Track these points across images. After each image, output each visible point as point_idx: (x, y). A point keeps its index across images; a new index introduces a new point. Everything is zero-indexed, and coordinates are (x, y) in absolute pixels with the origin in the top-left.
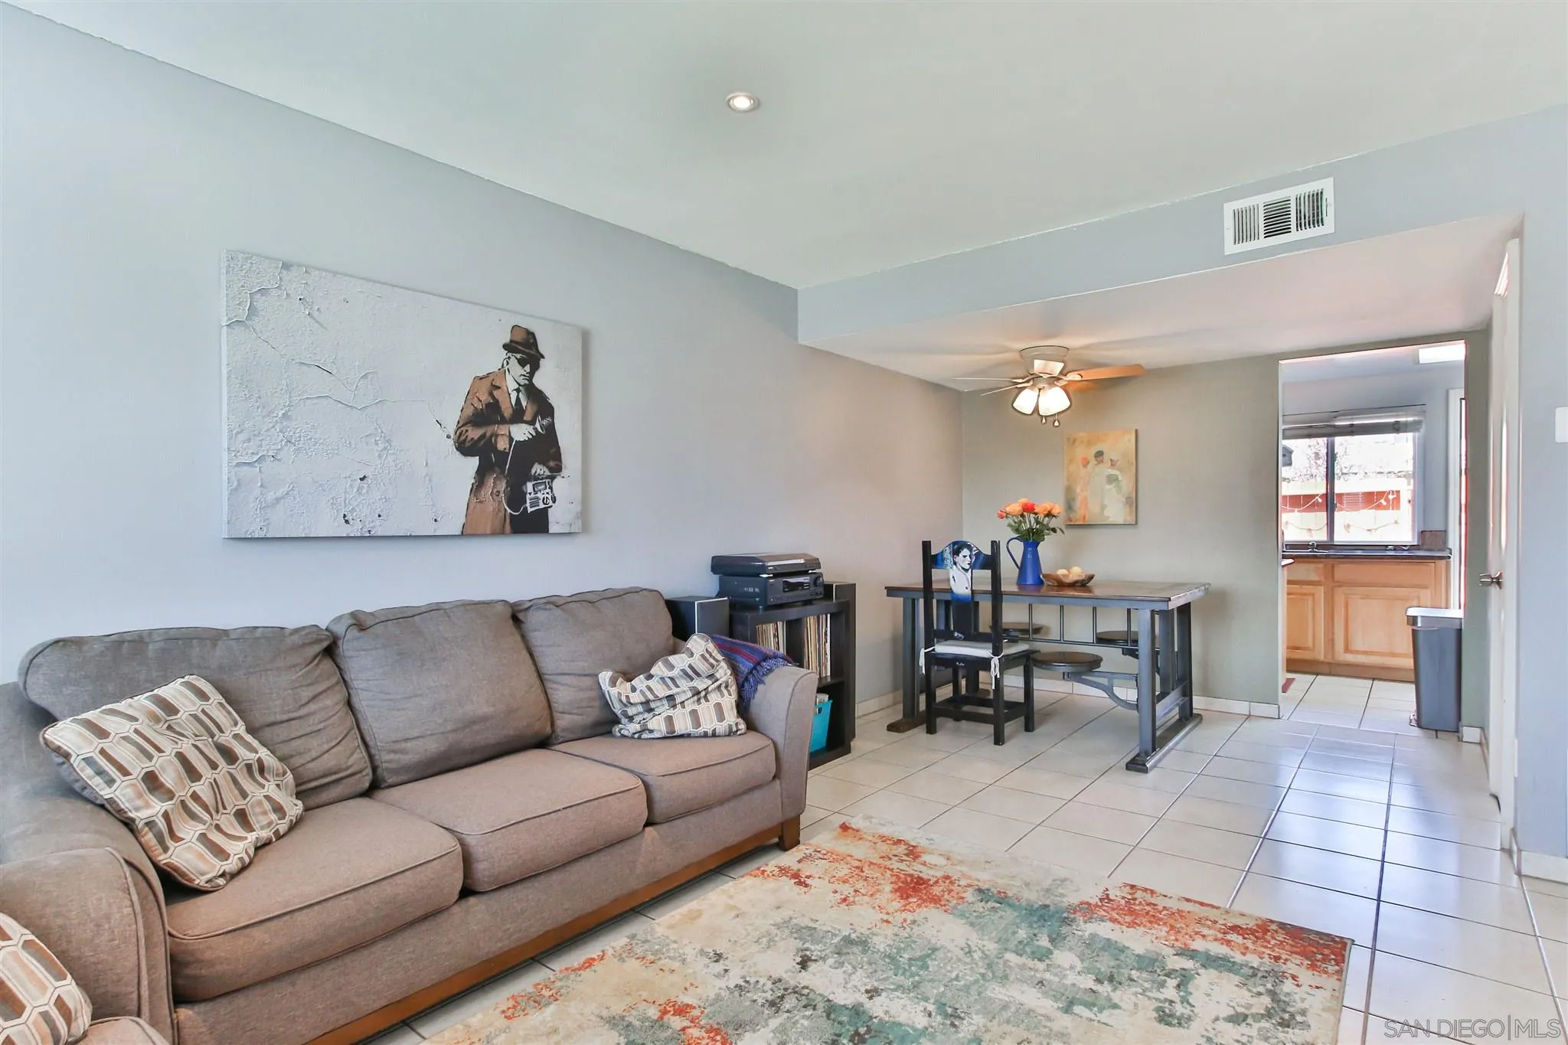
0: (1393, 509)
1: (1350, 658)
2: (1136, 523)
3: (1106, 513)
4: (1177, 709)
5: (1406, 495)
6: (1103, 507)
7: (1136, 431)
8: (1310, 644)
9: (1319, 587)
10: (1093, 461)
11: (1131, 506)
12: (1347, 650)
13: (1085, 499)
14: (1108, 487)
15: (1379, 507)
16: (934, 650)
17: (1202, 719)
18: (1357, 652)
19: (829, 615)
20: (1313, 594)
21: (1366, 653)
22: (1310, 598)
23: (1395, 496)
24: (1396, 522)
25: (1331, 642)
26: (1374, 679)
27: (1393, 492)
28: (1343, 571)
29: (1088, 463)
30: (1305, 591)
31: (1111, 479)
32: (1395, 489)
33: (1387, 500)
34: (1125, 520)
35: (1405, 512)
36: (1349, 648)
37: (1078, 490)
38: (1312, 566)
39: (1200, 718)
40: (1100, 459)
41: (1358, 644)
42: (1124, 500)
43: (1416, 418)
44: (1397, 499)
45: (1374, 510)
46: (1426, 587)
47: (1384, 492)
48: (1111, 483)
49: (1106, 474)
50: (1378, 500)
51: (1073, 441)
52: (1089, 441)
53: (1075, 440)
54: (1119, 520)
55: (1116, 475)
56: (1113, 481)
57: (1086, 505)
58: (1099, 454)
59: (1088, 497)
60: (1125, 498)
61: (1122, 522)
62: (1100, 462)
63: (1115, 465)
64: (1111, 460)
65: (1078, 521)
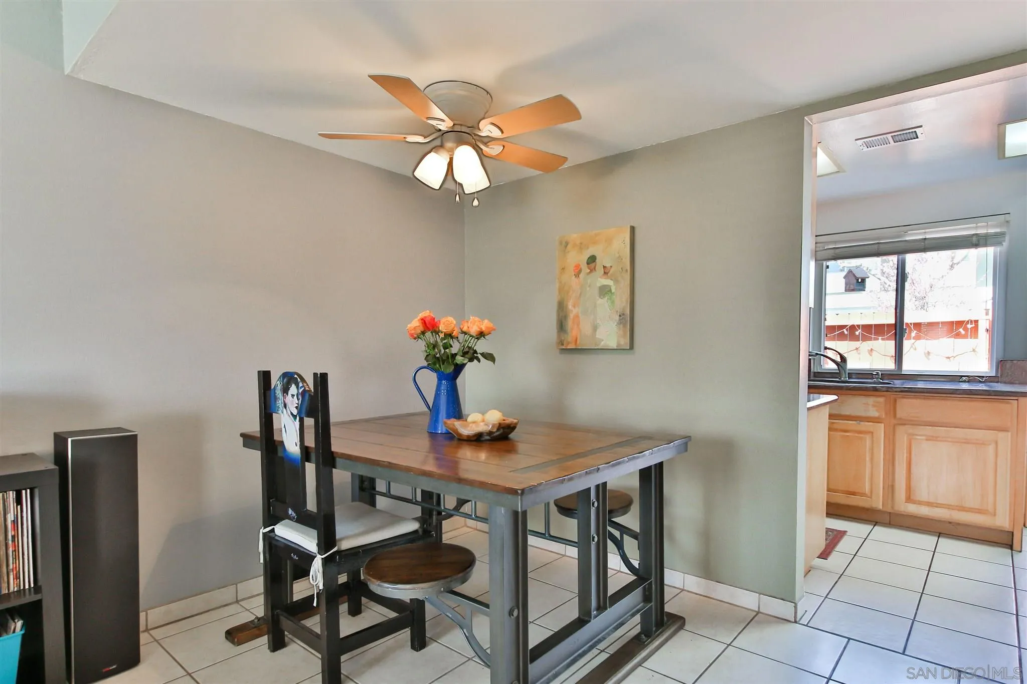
0: (971, 338)
1: (912, 509)
2: (632, 347)
3: (599, 335)
4: (638, 618)
5: (984, 325)
6: (595, 328)
8: (867, 490)
9: (880, 424)
10: (586, 269)
11: (625, 326)
12: (909, 499)
13: (577, 316)
14: (600, 301)
15: (958, 336)
16: (273, 530)
17: (684, 624)
18: (920, 503)
19: (28, 490)
20: (872, 433)
21: (929, 504)
22: (868, 438)
23: (973, 325)
24: (974, 350)
25: (890, 488)
26: (940, 535)
27: (971, 321)
28: (908, 407)
29: (580, 271)
30: (863, 429)
31: (604, 291)
32: (973, 319)
33: (966, 329)
34: (619, 345)
35: (983, 341)
36: (911, 498)
37: (570, 307)
38: (871, 400)
39: (682, 621)
40: (592, 265)
41: (923, 492)
42: (617, 318)
43: (998, 230)
44: (976, 328)
45: (953, 339)
46: (1005, 430)
47: (964, 321)
48: (604, 297)
49: (599, 285)
50: (957, 329)
51: (565, 245)
52: (581, 243)
53: (567, 244)
54: (613, 344)
55: (609, 286)
56: (606, 293)
57: (578, 325)
58: (592, 260)
59: (580, 315)
60: (619, 314)
61: (617, 346)
62: (592, 270)
63: (609, 274)
64: (604, 267)
65: (570, 345)
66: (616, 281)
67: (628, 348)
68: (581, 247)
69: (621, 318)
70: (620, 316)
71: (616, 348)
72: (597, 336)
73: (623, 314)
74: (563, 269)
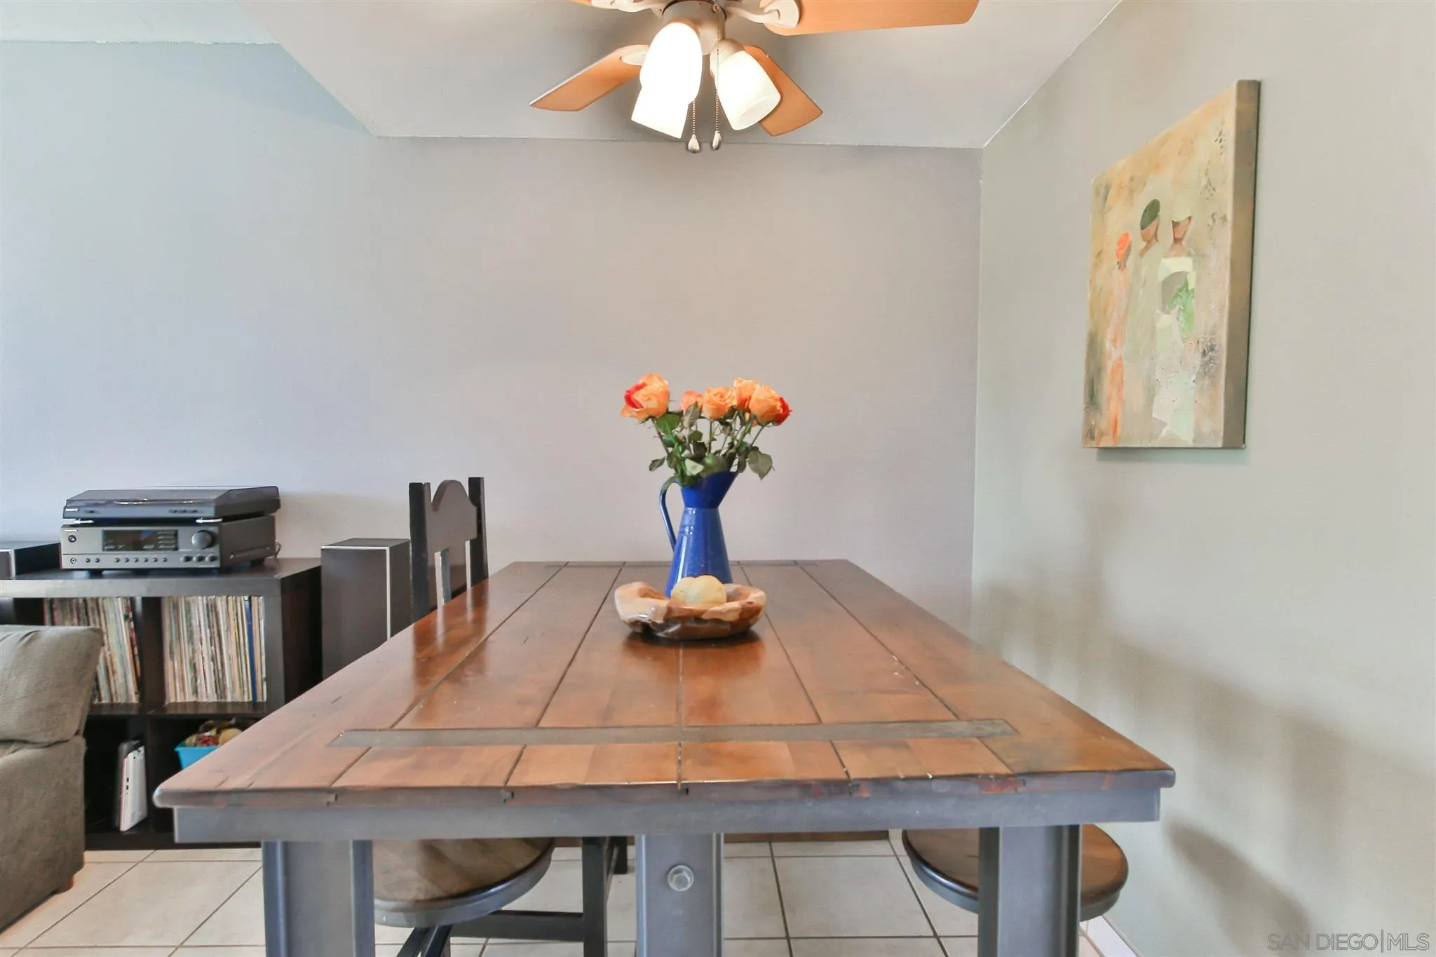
3: (1158, 410)
6: (1151, 394)
7: (1252, 93)
10: (1139, 243)
11: (1213, 381)
13: (1119, 366)
14: (1163, 321)
29: (1129, 251)
31: (1173, 291)
34: (1198, 435)
37: (1108, 345)
40: (1151, 228)
42: (1198, 360)
48: (1172, 308)
49: (1161, 276)
51: (1103, 193)
52: (1132, 179)
53: (1108, 188)
54: (1186, 437)
55: (1180, 276)
56: (1176, 296)
57: (1120, 388)
58: (1152, 211)
59: (1125, 363)
60: (1201, 351)
61: (1194, 441)
62: (1151, 240)
63: (1184, 243)
64: (1175, 224)
65: (1104, 438)
66: (1200, 257)
67: (1220, 445)
68: (1134, 185)
69: (1207, 359)
70: (1204, 354)
71: (1191, 444)
72: (1154, 415)
73: (1212, 349)
74: (1100, 253)
